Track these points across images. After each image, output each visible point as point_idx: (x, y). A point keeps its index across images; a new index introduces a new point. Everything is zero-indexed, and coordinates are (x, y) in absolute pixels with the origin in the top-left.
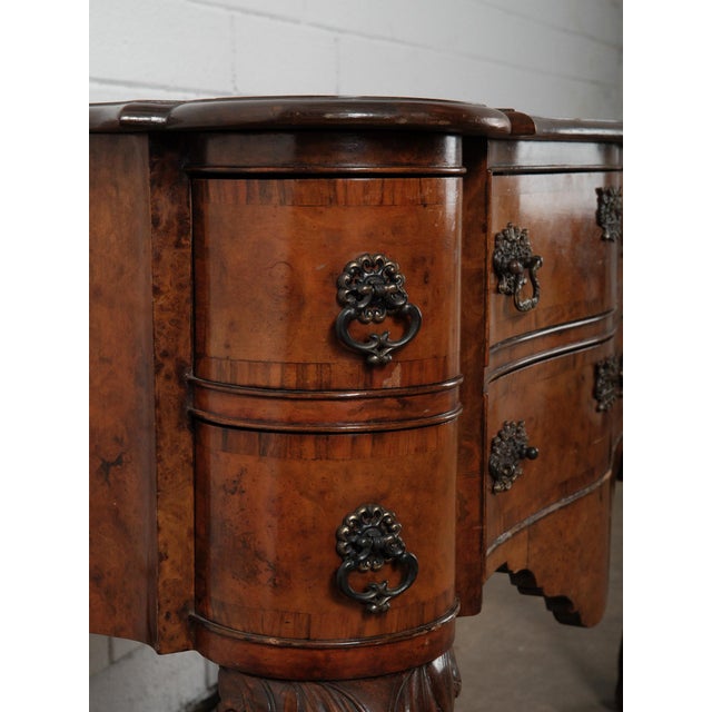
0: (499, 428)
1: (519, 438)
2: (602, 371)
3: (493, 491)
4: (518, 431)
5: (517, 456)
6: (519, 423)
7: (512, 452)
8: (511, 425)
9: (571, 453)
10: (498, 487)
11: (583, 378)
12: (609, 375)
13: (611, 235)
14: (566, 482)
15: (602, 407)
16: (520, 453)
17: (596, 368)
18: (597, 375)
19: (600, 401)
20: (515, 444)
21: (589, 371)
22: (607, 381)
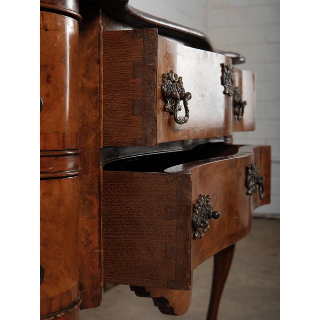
0: (197, 198)
1: (208, 206)
2: (250, 171)
3: (194, 238)
4: (208, 202)
5: (207, 217)
6: (208, 197)
7: (205, 214)
8: (204, 197)
9: (235, 218)
10: (197, 235)
11: (241, 174)
12: (253, 174)
13: (230, 92)
14: (232, 236)
15: (250, 192)
16: (208, 215)
17: (247, 169)
18: (247, 173)
19: (249, 189)
20: (206, 209)
21: (243, 171)
22: (252, 178)
